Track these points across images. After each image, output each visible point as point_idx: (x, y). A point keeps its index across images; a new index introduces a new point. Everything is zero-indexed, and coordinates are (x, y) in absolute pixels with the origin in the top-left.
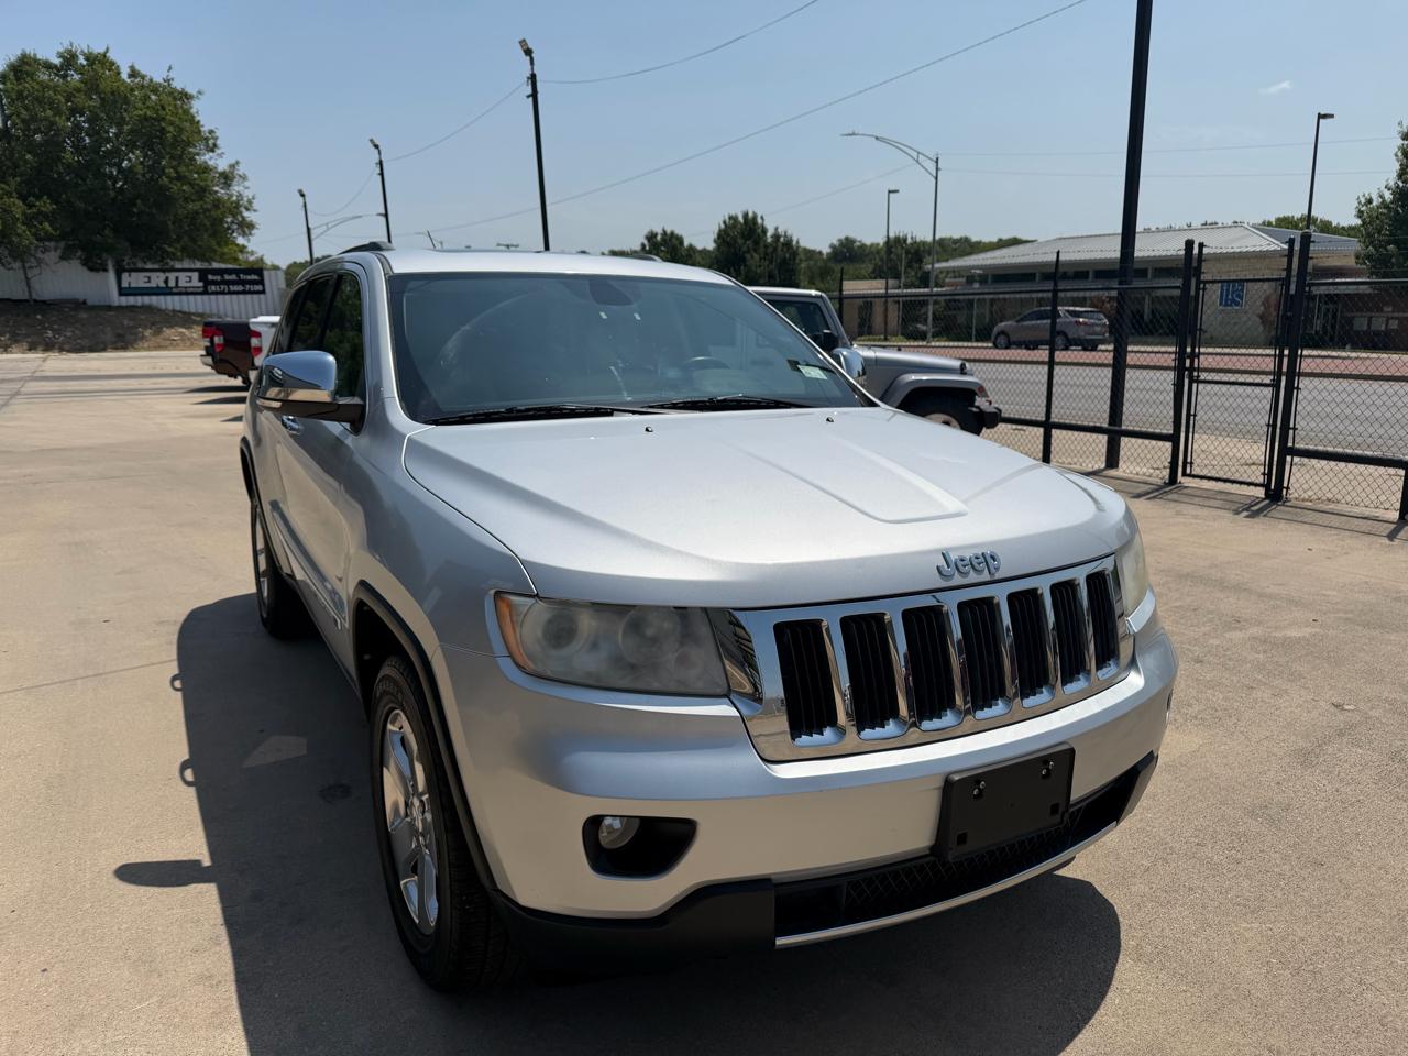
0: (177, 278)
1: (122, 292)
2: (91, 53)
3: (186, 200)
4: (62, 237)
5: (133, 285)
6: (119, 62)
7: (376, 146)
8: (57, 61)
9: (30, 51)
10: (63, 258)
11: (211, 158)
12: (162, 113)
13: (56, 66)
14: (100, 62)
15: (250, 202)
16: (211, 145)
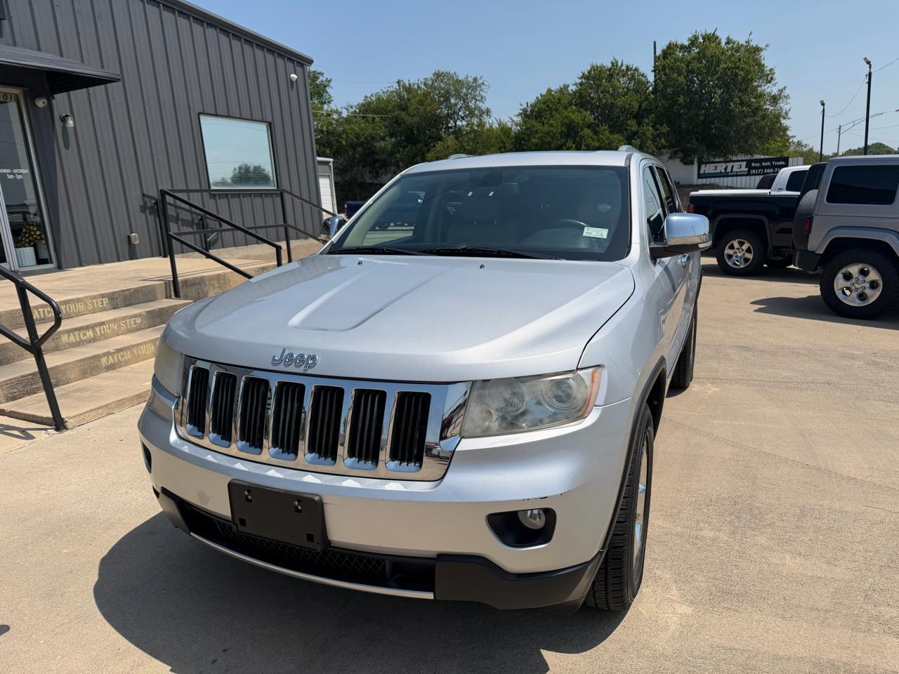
0: (733, 167)
1: (700, 176)
2: (706, 34)
3: (745, 116)
4: (672, 146)
5: (706, 172)
6: (720, 37)
7: (868, 63)
8: (686, 43)
9: (674, 41)
10: (670, 158)
11: (768, 87)
12: (738, 64)
13: (686, 46)
14: (711, 38)
15: (786, 113)
16: (769, 79)
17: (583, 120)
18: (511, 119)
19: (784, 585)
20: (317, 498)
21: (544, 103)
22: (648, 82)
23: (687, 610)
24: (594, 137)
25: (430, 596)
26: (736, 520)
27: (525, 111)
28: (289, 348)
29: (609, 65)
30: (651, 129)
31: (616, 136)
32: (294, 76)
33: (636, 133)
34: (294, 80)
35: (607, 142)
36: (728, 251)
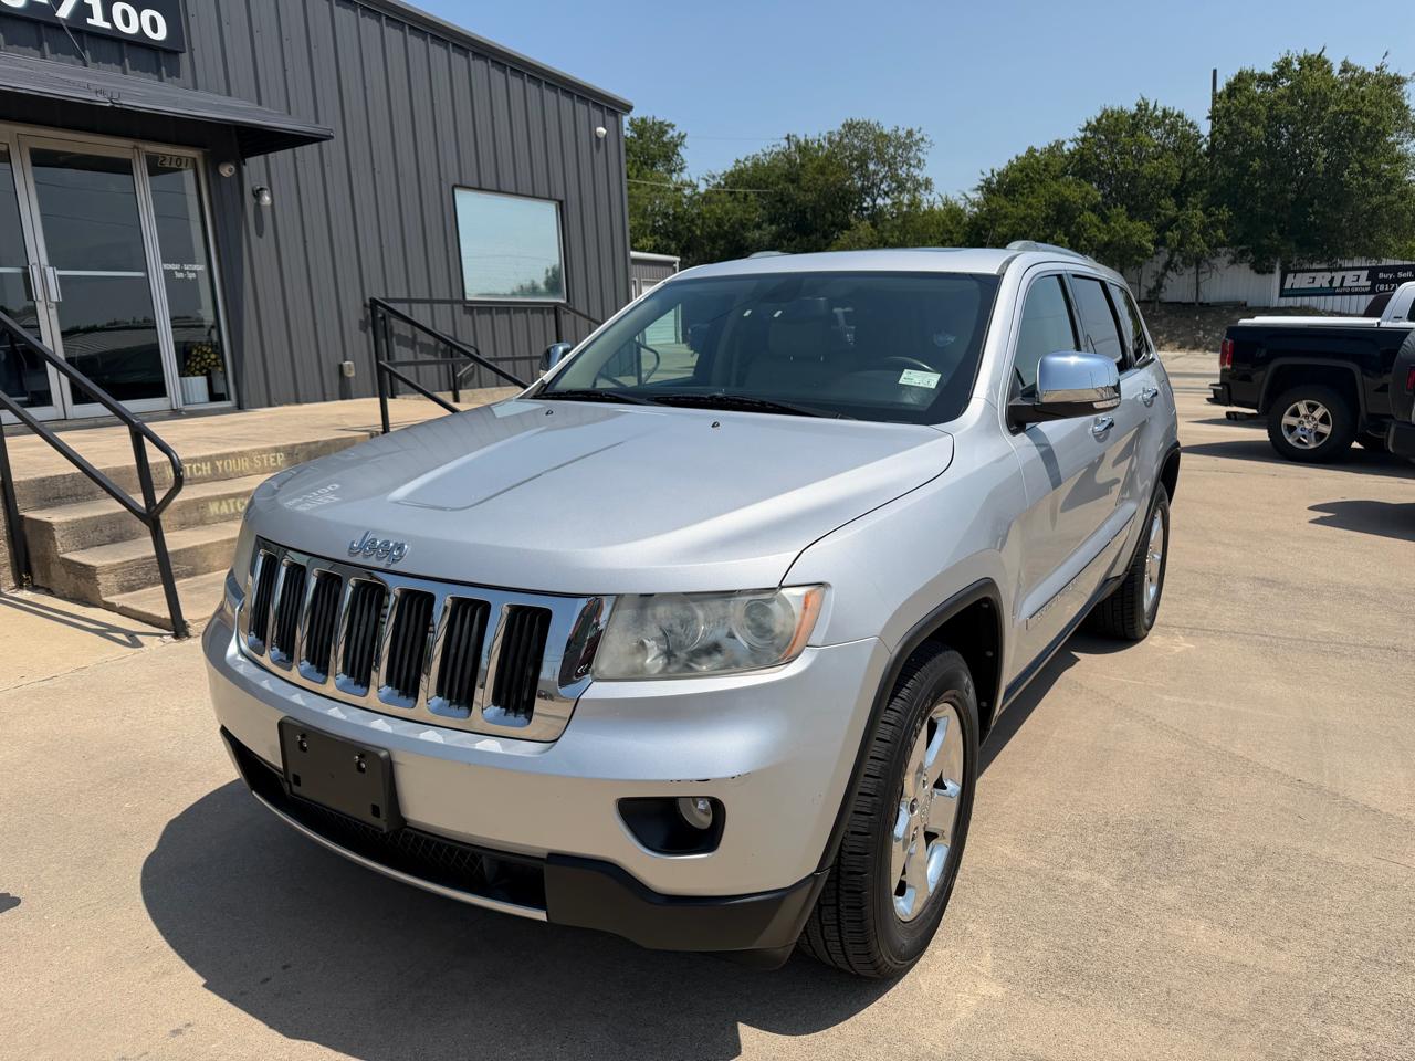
0: (1343, 278)
1: (1283, 293)
2: (1306, 57)
3: (1371, 194)
4: (1236, 242)
5: (1295, 287)
6: (1331, 61)
8: (1270, 71)
9: (1248, 67)
10: (1233, 262)
12: (1361, 105)
13: (1269, 77)
14: (1315, 63)
17: (1084, 198)
18: (965, 195)
19: (1178, 971)
20: (383, 754)
21: (1021, 171)
22: (1200, 136)
23: (996, 990)
24: (1101, 225)
25: (541, 915)
26: (1138, 858)
27: (988, 182)
28: (375, 531)
29: (1134, 109)
30: (1200, 213)
31: (1140, 224)
32: (601, 130)
33: (1174, 220)
34: (601, 136)
35: (1123, 234)
36: (1287, 420)
